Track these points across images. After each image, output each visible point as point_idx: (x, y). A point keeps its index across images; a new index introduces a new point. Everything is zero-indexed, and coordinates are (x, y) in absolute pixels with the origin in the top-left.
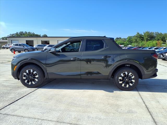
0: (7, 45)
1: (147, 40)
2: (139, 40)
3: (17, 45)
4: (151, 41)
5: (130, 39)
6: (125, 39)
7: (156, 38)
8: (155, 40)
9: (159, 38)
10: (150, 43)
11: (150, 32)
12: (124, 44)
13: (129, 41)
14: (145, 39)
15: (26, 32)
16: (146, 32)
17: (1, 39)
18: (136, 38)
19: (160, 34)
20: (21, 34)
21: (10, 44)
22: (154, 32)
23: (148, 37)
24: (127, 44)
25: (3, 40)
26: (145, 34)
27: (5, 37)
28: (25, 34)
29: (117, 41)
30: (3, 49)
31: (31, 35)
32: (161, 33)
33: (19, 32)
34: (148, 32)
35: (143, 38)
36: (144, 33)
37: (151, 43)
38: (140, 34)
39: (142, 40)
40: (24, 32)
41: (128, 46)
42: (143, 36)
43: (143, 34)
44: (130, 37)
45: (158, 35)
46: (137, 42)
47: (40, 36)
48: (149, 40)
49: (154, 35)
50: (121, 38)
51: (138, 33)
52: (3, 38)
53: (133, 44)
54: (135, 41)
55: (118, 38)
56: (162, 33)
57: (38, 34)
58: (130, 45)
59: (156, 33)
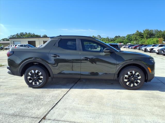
0: (9, 46)
1: (147, 38)
2: (139, 37)
3: (22, 46)
4: (151, 39)
5: (129, 37)
6: (124, 37)
7: (156, 36)
8: (155, 37)
9: (158, 35)
10: (150, 40)
11: (150, 30)
12: (123, 42)
13: (128, 39)
14: (145, 37)
15: (26, 33)
16: (145, 30)
17: (2, 40)
18: (136, 36)
19: (159, 32)
20: (22, 35)
21: (13, 45)
22: (154, 30)
23: (148, 35)
24: (126, 42)
25: (3, 41)
26: (144, 32)
27: (5, 39)
28: (26, 35)
29: (116, 39)
30: (6, 50)
31: (31, 36)
32: (160, 30)
33: (19, 33)
34: (147, 30)
35: (142, 35)
36: (144, 30)
37: (152, 41)
38: (139, 32)
39: (142, 38)
40: (24, 33)
41: (127, 44)
42: (142, 33)
43: (143, 32)
44: (129, 35)
45: (157, 33)
46: (137, 40)
47: (40, 36)
48: (149, 37)
49: (154, 32)
50: (120, 36)
51: (138, 31)
52: (3, 40)
53: (132, 42)
54: (134, 39)
55: (117, 37)
56: (162, 31)
57: (38, 35)
58: (130, 43)
59: (155, 30)
